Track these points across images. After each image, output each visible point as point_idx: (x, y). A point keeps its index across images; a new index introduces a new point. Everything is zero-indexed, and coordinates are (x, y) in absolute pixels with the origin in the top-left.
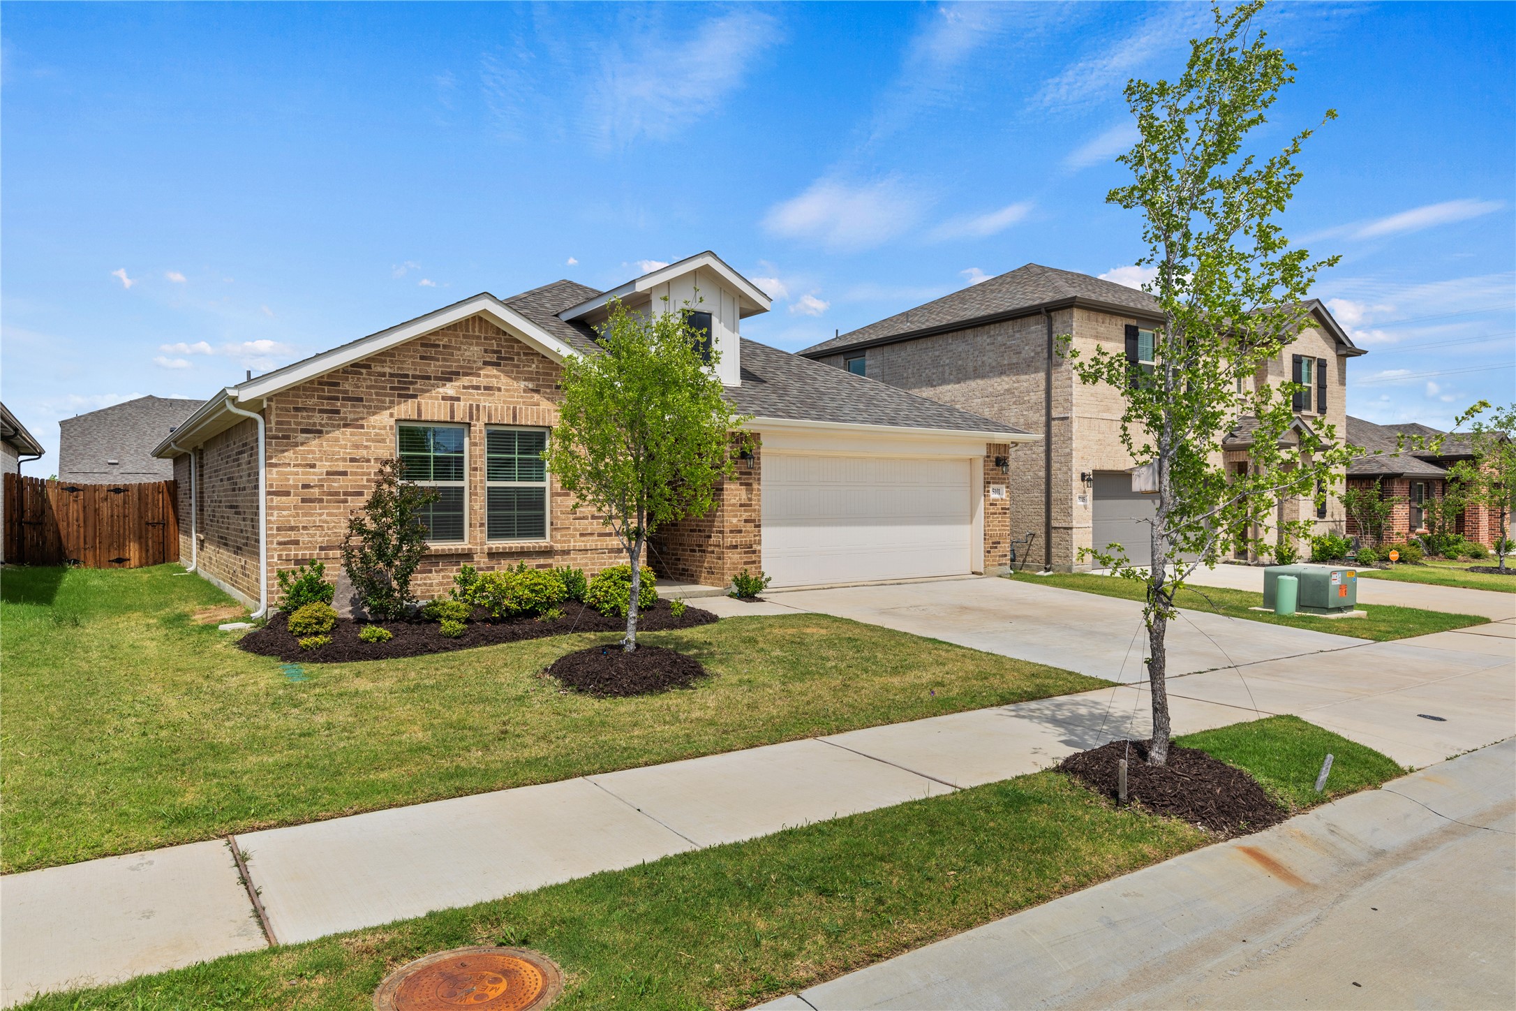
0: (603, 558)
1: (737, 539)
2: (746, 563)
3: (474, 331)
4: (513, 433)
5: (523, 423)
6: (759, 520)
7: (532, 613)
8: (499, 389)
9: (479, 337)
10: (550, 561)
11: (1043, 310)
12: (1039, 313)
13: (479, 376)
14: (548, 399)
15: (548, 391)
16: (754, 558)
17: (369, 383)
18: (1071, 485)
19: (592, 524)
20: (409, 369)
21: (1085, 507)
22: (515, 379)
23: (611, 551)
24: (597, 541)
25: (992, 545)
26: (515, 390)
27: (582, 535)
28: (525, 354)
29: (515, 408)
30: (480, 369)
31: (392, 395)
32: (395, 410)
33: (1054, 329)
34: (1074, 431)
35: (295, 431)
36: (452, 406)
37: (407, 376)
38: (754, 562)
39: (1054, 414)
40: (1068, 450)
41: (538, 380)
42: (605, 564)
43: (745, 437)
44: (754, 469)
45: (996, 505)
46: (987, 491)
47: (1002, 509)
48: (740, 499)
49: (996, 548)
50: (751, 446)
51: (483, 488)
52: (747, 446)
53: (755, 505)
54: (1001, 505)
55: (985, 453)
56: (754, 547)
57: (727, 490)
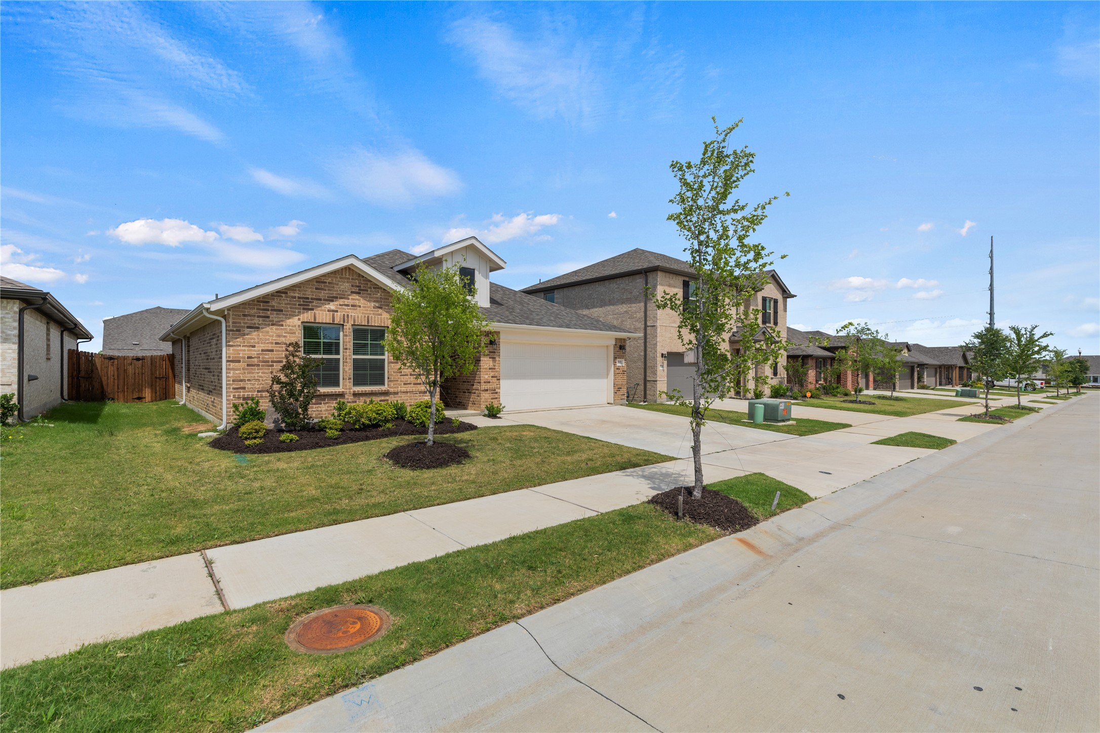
0: (416, 396)
1: (488, 386)
2: (492, 399)
3: (346, 275)
4: (367, 330)
5: (373, 325)
6: (499, 377)
7: (377, 426)
8: (360, 306)
9: (349, 279)
10: (387, 398)
11: (643, 272)
12: (642, 273)
13: (348, 299)
14: (387, 312)
15: (387, 308)
16: (496, 396)
17: (286, 302)
18: (657, 360)
19: (410, 378)
20: (309, 295)
21: (663, 370)
22: (368, 301)
23: (420, 392)
24: (412, 387)
25: (617, 389)
26: (368, 307)
27: (404, 384)
28: (374, 288)
29: (368, 317)
30: (349, 295)
31: (300, 309)
32: (301, 317)
33: (648, 281)
34: (658, 332)
35: (243, 327)
36: (333, 315)
37: (308, 298)
38: (496, 398)
39: (648, 324)
40: (655, 342)
41: (381, 302)
42: (417, 399)
43: (492, 333)
44: (497, 350)
45: (619, 369)
46: (615, 362)
47: (622, 371)
48: (489, 366)
49: (620, 391)
50: (495, 338)
51: (349, 359)
52: (493, 338)
53: (497, 369)
54: (621, 369)
55: (614, 343)
56: (496, 390)
57: (482, 361)
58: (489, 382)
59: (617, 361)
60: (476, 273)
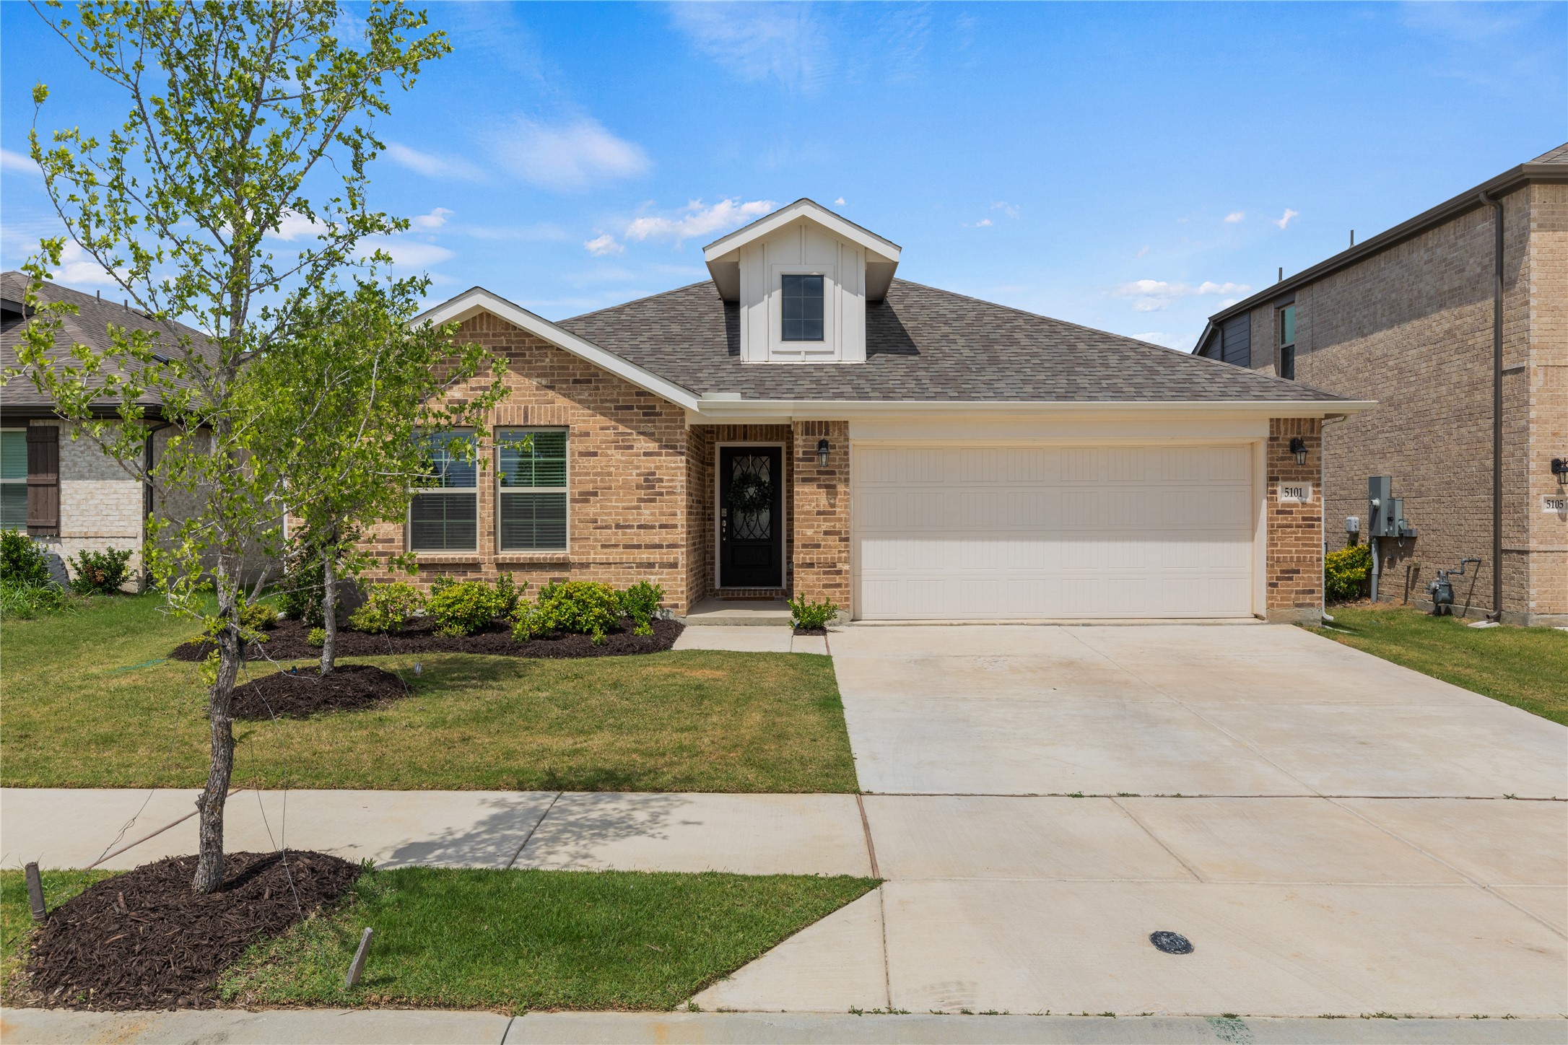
0: (630, 574)
1: (814, 555)
2: (825, 586)
3: (481, 328)
5: (536, 423)
6: (847, 532)
8: (510, 388)
9: (487, 335)
10: (566, 574)
11: (1482, 197)
12: (1483, 201)
13: (487, 375)
14: (564, 395)
15: (564, 386)
16: (838, 579)
18: (1527, 481)
19: (616, 534)
21: (1562, 517)
22: (527, 376)
23: (640, 565)
24: (622, 553)
25: (1285, 571)
26: (526, 389)
27: (603, 546)
28: (538, 348)
29: (526, 409)
30: (490, 368)
33: (1506, 224)
34: (1533, 389)
36: (459, 409)
38: (839, 585)
39: (1506, 365)
40: (1523, 423)
41: (553, 375)
42: (632, 580)
43: (825, 426)
44: (840, 466)
45: (1291, 512)
46: (1274, 492)
47: (1304, 519)
48: (818, 506)
49: (1291, 579)
50: (833, 437)
51: (495, 495)
52: (827, 438)
53: (840, 513)
54: (1301, 512)
55: (1267, 434)
56: (840, 566)
57: (798, 494)
58: (818, 546)
59: (1279, 489)
60: (828, 283)
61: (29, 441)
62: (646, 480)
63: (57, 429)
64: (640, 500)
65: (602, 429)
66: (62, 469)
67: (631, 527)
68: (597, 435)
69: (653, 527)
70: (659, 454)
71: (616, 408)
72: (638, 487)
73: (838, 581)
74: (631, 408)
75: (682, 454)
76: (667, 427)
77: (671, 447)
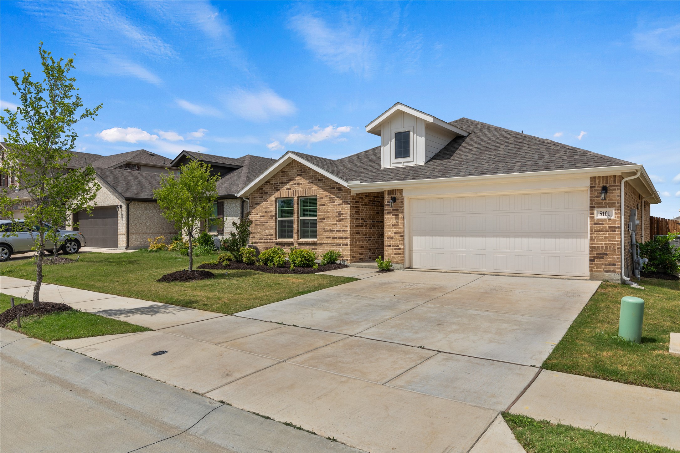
0: (334, 248)
1: (391, 242)
2: (395, 254)
3: (294, 164)
4: (307, 200)
5: (308, 195)
6: (403, 233)
8: (301, 184)
10: (316, 247)
13: (296, 180)
14: (316, 185)
15: (316, 182)
17: (269, 187)
19: (330, 233)
20: (278, 181)
22: (306, 179)
23: (337, 245)
24: (332, 240)
25: (596, 255)
27: (326, 238)
29: (306, 190)
30: (296, 177)
31: (274, 190)
32: (275, 195)
35: (254, 204)
36: (289, 191)
37: (277, 183)
38: (400, 254)
41: (312, 178)
43: (395, 191)
44: (400, 207)
45: (602, 224)
46: (593, 214)
47: (610, 227)
48: (392, 223)
49: (602, 258)
50: (398, 196)
51: (298, 220)
52: (396, 196)
53: (400, 225)
54: (608, 224)
55: (589, 185)
56: (400, 246)
57: (386, 218)
58: (392, 238)
59: (595, 212)
60: (411, 134)
61: (218, 206)
62: (339, 214)
63: (223, 202)
64: (337, 221)
65: (326, 196)
66: (224, 214)
67: (334, 231)
68: (325, 198)
69: (340, 231)
70: (342, 204)
71: (330, 189)
72: (336, 217)
73: (399, 252)
74: (334, 188)
75: (349, 204)
76: (345, 195)
77: (345, 201)
